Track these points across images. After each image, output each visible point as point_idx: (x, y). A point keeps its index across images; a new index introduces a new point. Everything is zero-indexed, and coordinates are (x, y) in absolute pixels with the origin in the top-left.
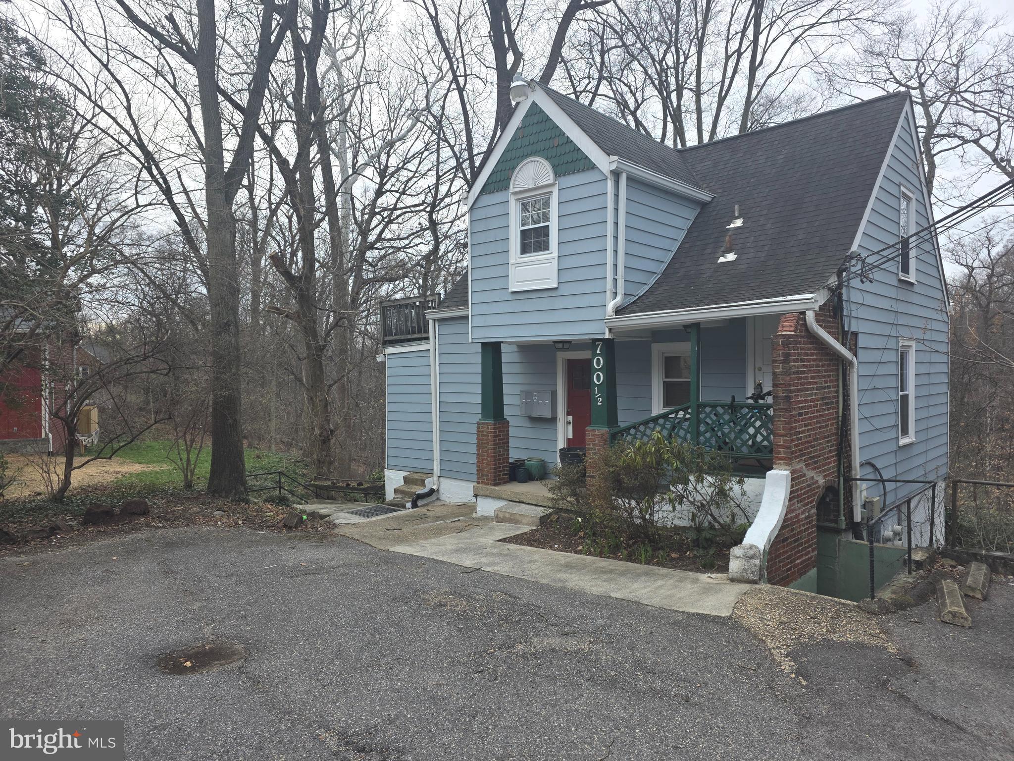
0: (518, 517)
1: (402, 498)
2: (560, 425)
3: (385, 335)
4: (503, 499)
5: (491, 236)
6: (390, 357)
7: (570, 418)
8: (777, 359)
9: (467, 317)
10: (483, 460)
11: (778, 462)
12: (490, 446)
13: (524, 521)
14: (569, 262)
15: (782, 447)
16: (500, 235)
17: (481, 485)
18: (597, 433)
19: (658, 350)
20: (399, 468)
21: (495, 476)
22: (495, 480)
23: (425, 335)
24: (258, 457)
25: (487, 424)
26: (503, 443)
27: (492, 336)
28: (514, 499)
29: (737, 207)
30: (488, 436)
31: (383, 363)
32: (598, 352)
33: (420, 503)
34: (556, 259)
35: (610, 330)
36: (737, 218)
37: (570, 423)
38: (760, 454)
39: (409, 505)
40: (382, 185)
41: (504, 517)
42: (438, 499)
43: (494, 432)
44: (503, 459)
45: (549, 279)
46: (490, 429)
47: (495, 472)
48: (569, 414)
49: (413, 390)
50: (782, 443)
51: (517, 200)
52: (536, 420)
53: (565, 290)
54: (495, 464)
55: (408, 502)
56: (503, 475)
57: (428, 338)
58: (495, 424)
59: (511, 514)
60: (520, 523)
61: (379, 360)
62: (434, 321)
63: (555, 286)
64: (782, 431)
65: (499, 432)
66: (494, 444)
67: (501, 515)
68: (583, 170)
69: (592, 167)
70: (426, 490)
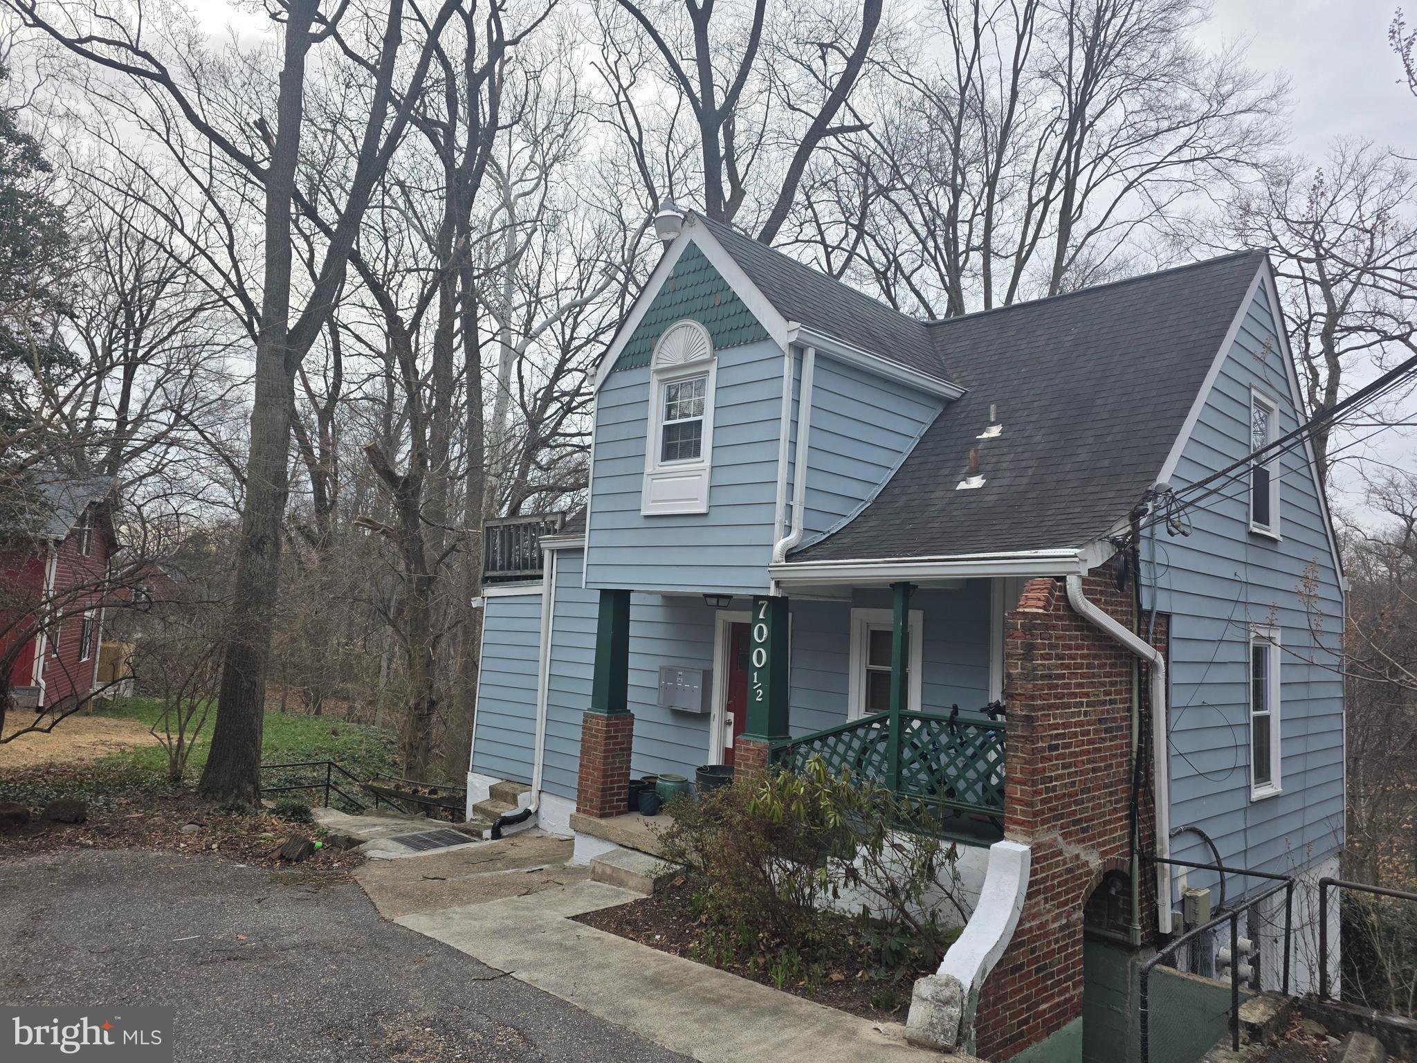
0: (623, 875)
1: (482, 821)
2: (715, 725)
3: (487, 569)
4: (611, 841)
5: (623, 432)
6: (491, 601)
7: (731, 716)
8: (1013, 652)
9: (581, 550)
10: (588, 774)
11: (1012, 827)
12: (599, 753)
13: (630, 883)
14: (725, 477)
15: (1019, 801)
16: (634, 431)
17: (582, 815)
18: (751, 746)
19: (862, 619)
20: (488, 772)
21: (603, 803)
22: (602, 809)
23: (538, 572)
24: (335, 733)
25: (597, 717)
26: (621, 749)
27: (616, 580)
28: (626, 843)
29: (993, 407)
30: (596, 737)
31: (481, 609)
32: (761, 616)
33: (505, 831)
34: (708, 470)
35: (778, 584)
36: (993, 424)
37: (729, 724)
38: (993, 808)
39: (487, 833)
40: (563, 361)
41: (604, 872)
42: (536, 826)
43: (607, 732)
44: (619, 775)
45: (697, 499)
46: (601, 725)
47: (603, 796)
48: (729, 709)
49: (516, 652)
50: (1018, 795)
51: (661, 381)
52: (681, 715)
53: (718, 517)
54: (604, 783)
55: (488, 828)
56: (618, 800)
57: (541, 577)
58: (608, 719)
59: (614, 869)
60: (626, 885)
61: (474, 605)
62: (552, 551)
63: (704, 510)
64: (1019, 775)
65: (615, 731)
66: (605, 751)
67: (599, 869)
68: (752, 342)
69: (766, 337)
70: (518, 811)
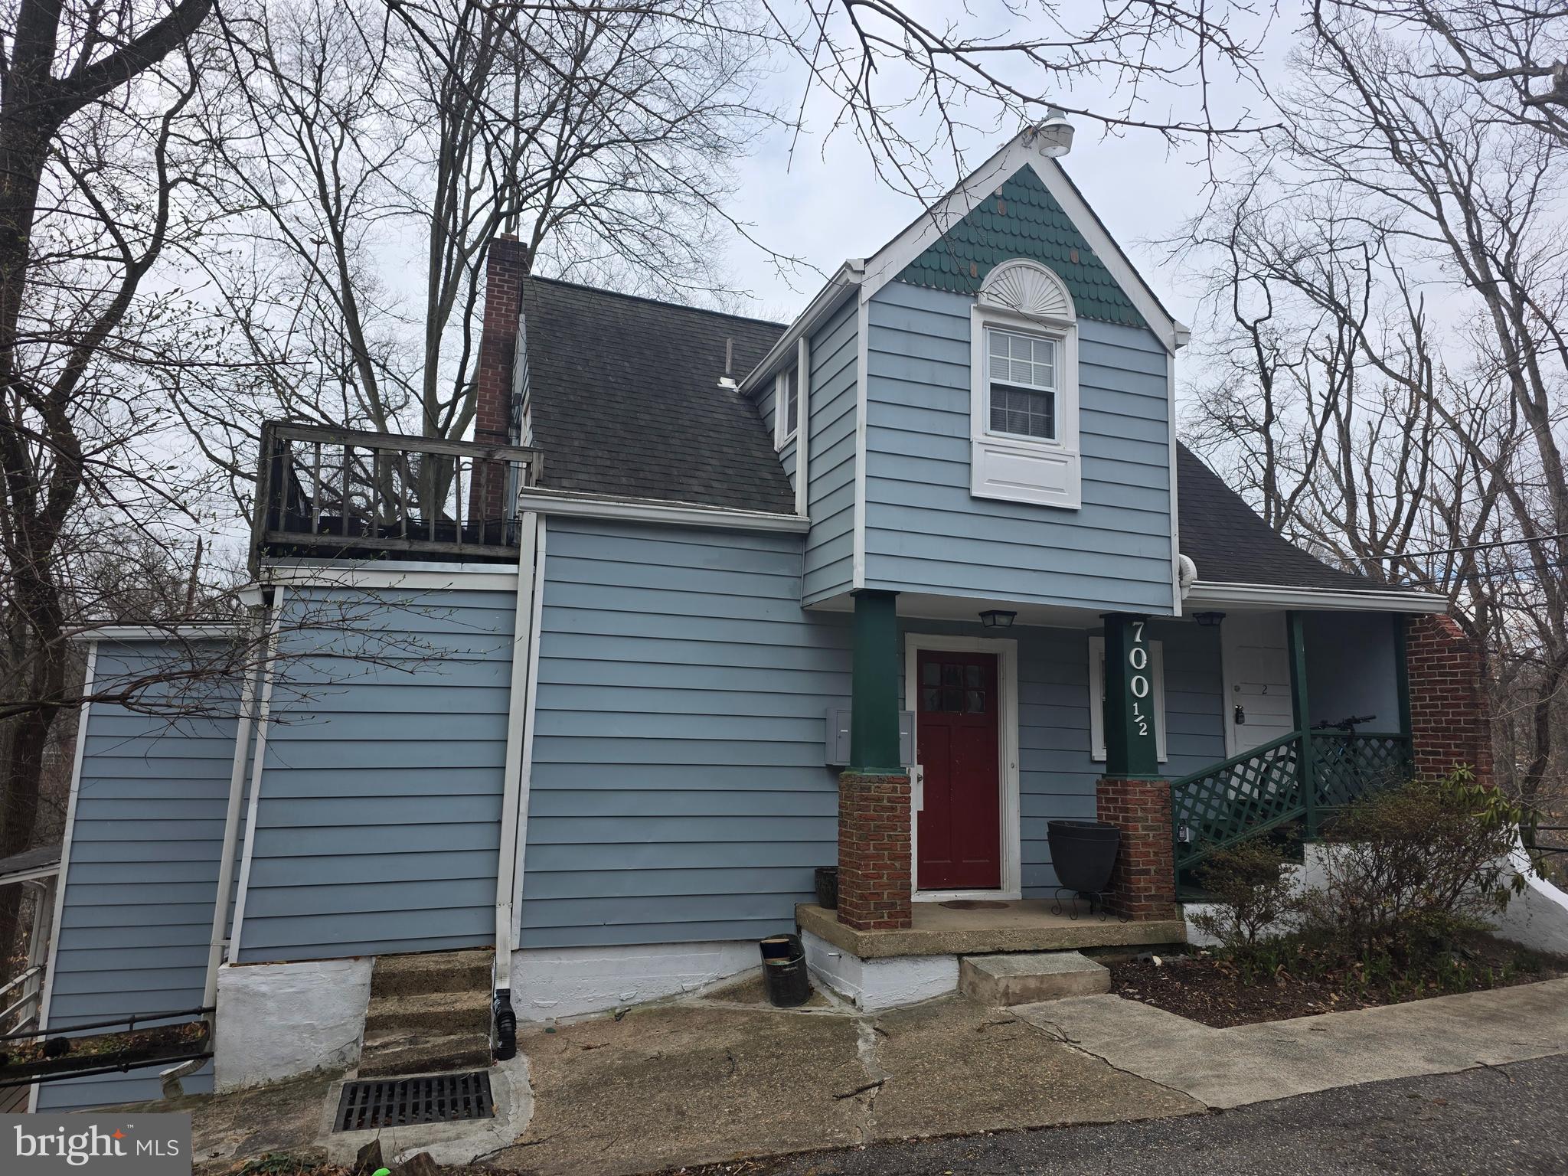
0: (1061, 982)
13: (1075, 988)
28: (980, 949)
32: (1138, 639)
34: (1077, 459)
37: (920, 779)
41: (1025, 989)
45: (1062, 490)
48: (919, 760)
51: (985, 324)
53: (1090, 517)
57: (511, 559)
62: (551, 518)
63: (1078, 506)
68: (1122, 325)
69: (1141, 325)
